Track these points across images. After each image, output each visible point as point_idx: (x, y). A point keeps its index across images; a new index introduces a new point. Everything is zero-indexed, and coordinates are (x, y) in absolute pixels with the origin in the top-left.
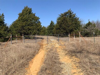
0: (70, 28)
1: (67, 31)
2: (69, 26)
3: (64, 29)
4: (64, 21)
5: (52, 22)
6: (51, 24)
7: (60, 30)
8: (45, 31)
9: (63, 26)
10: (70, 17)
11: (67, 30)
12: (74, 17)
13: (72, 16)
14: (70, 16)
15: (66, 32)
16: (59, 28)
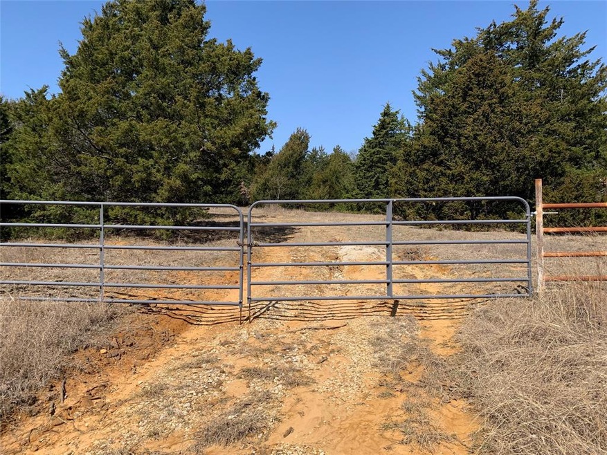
0: (534, 148)
1: (503, 178)
2: (524, 130)
3: (478, 157)
4: (476, 91)
5: (386, 114)
6: (383, 125)
7: (440, 164)
8: (337, 176)
9: (468, 131)
10: (531, 66)
11: (505, 167)
12: (569, 60)
13: (548, 52)
14: (534, 57)
15: (494, 182)
16: (435, 154)
